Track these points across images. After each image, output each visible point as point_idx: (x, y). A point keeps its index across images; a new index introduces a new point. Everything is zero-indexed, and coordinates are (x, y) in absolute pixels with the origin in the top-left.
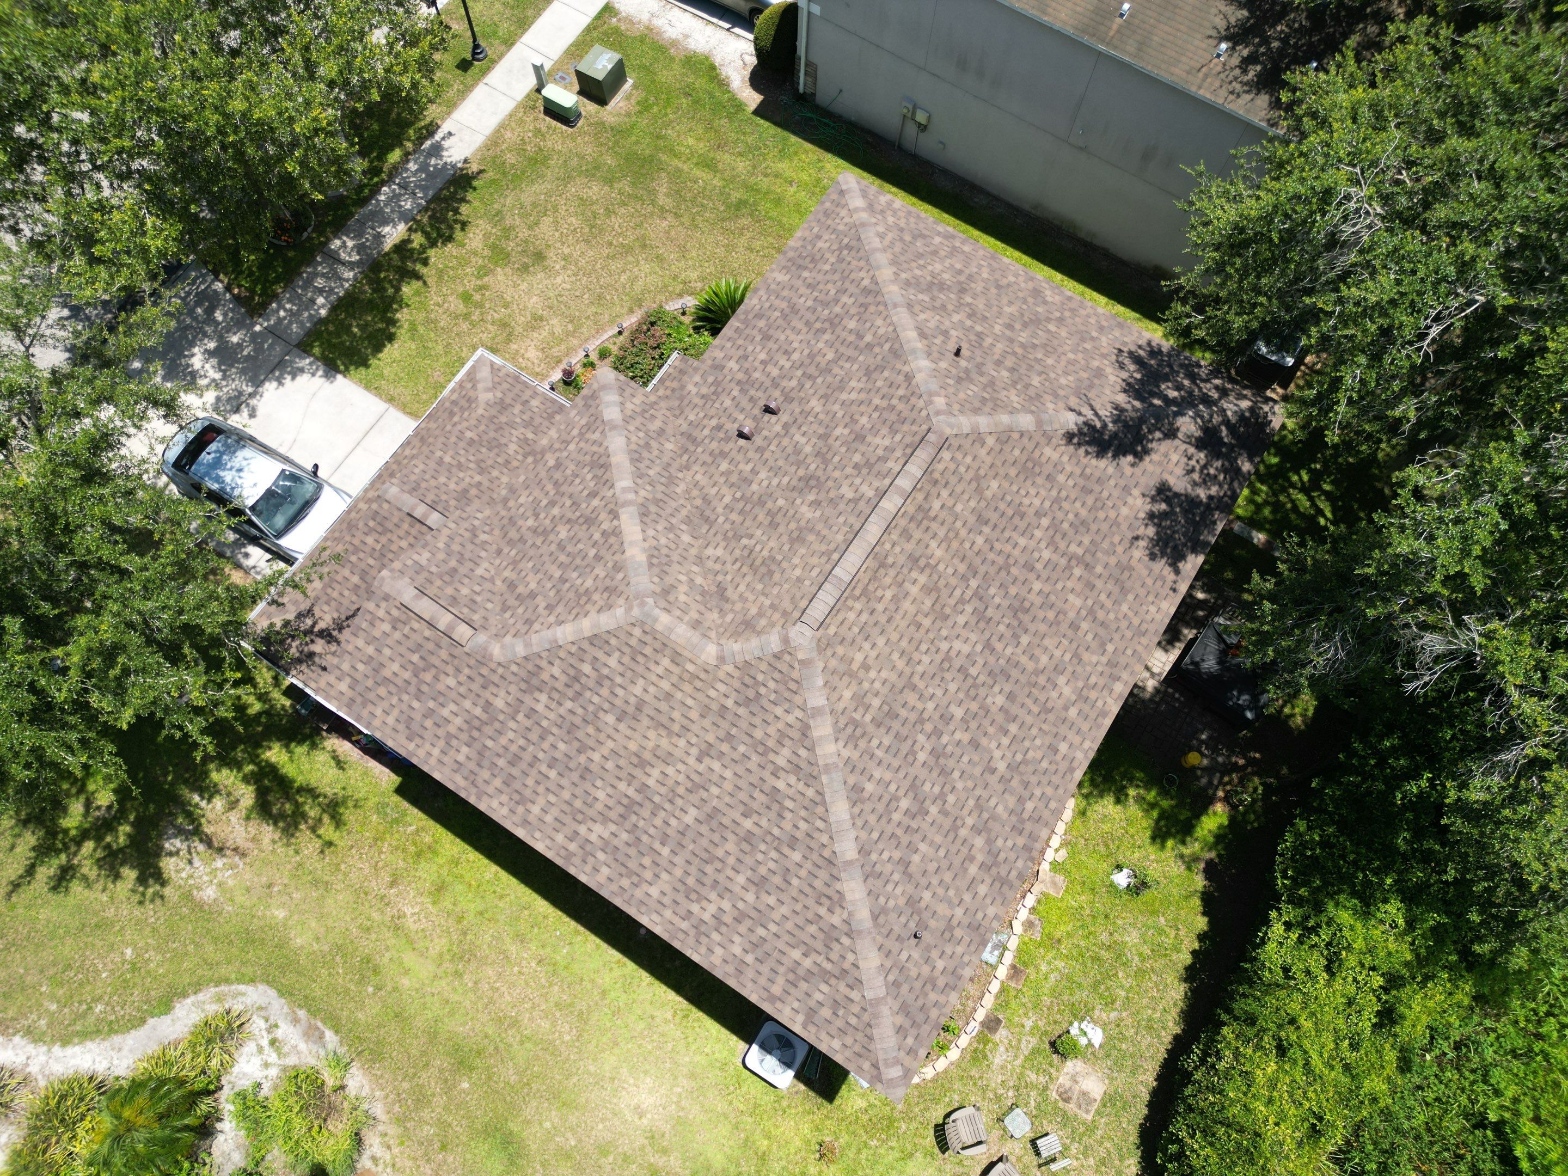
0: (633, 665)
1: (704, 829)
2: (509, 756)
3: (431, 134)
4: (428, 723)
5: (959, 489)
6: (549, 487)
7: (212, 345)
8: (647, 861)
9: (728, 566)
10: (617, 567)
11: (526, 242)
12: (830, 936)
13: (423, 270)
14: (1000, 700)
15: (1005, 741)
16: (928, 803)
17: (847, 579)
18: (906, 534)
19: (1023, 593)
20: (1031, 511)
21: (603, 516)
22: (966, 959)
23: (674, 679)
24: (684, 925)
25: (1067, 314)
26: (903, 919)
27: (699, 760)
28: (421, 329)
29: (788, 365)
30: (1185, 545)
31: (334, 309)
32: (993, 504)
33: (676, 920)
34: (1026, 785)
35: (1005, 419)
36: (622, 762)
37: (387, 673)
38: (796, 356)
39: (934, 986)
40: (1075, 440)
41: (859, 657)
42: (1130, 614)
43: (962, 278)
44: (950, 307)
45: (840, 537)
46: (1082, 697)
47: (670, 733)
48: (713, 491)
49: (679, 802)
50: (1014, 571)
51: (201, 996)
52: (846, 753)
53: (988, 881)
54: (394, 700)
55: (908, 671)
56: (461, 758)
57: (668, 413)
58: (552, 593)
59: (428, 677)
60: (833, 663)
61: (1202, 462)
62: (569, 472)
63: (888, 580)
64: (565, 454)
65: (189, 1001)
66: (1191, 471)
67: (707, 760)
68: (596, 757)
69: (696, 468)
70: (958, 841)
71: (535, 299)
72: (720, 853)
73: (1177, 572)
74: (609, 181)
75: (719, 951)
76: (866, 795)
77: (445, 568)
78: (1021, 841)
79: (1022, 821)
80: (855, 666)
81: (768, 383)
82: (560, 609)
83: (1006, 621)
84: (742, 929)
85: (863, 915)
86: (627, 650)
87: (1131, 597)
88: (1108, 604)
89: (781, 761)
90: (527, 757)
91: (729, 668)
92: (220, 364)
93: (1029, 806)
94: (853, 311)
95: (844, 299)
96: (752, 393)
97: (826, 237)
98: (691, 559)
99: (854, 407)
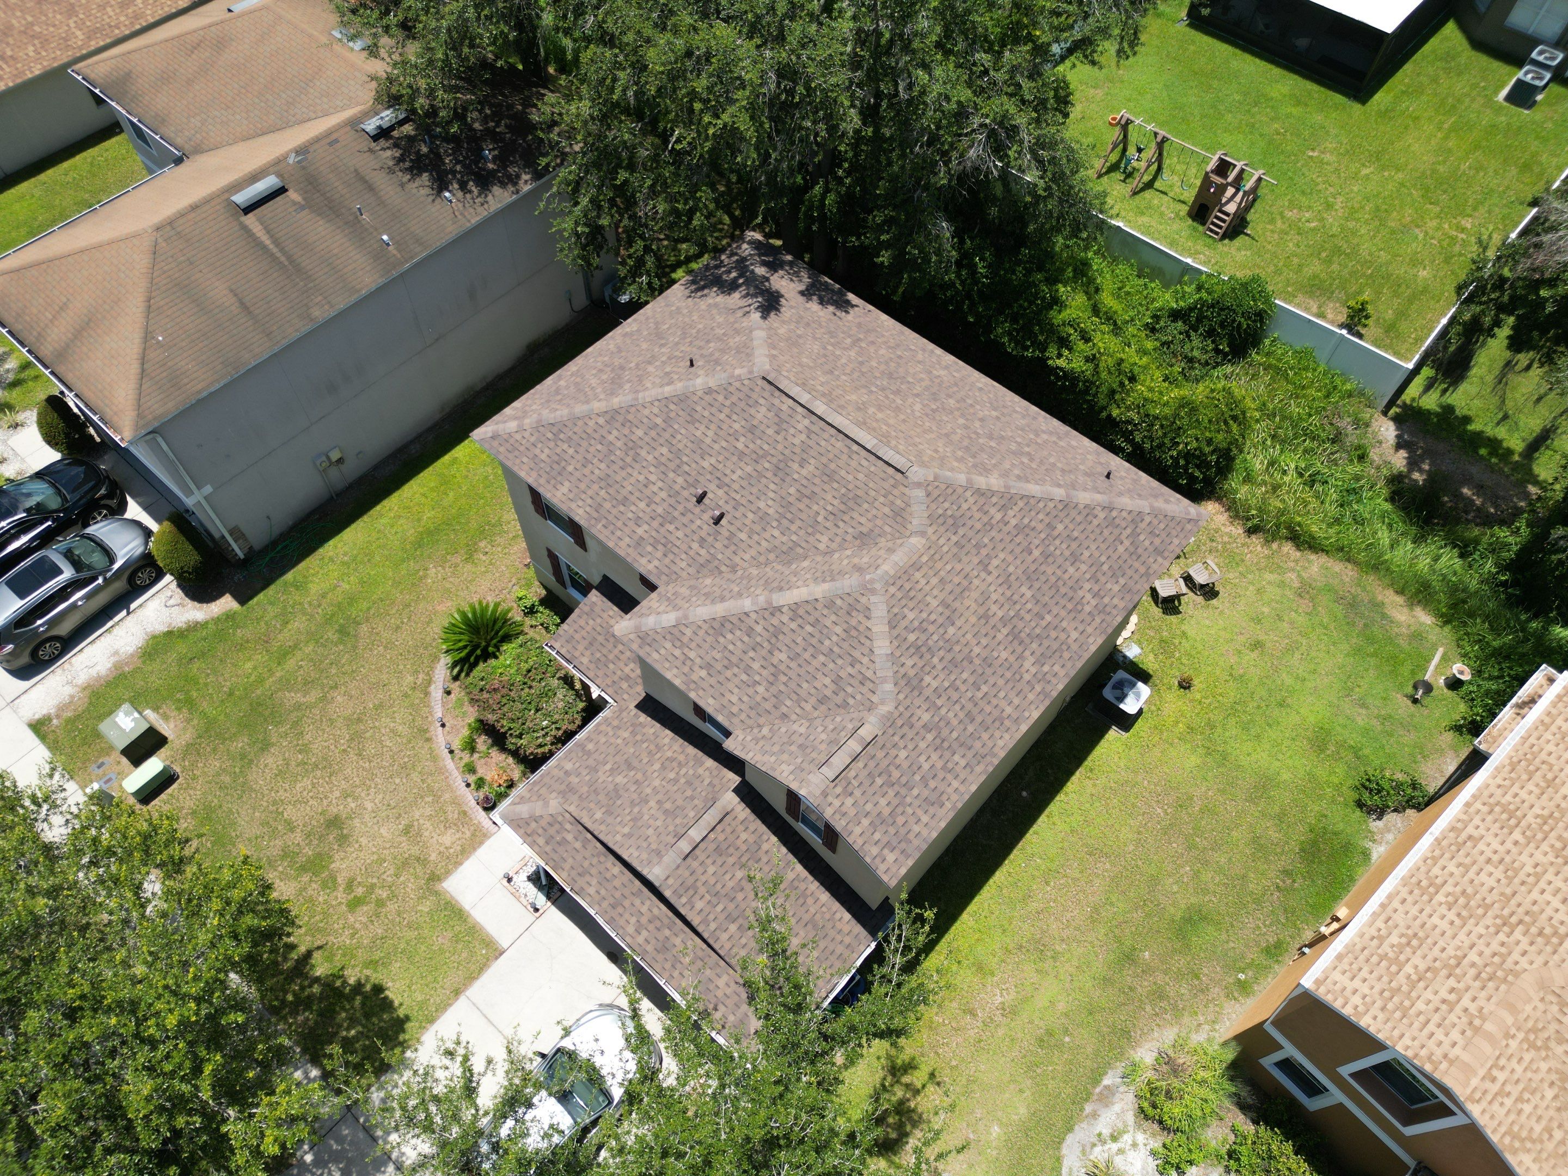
0: (915, 601)
1: (1036, 585)
2: (967, 721)
4: (932, 784)
5: (810, 376)
6: (729, 674)
8: (1053, 634)
9: (839, 531)
10: (830, 604)
11: (309, 835)
12: (1111, 523)
13: (302, 949)
16: (1023, 450)
17: (876, 441)
19: (879, 371)
20: (823, 351)
21: (775, 621)
22: (1118, 464)
23: (931, 573)
24: (1098, 620)
26: (1099, 482)
27: (990, 573)
29: (660, 484)
30: (840, 297)
31: (315, 1059)
32: (818, 365)
33: (1095, 624)
34: (1006, 407)
35: (757, 345)
36: (983, 632)
37: (886, 811)
38: (653, 478)
39: (1137, 480)
40: (769, 315)
42: (890, 333)
43: (608, 369)
44: (640, 373)
45: (839, 445)
46: (947, 369)
47: (968, 589)
48: (765, 544)
49: (1016, 597)
50: (864, 370)
54: (909, 811)
55: (937, 434)
56: (963, 763)
58: (840, 662)
59: (896, 774)
61: (785, 273)
62: (718, 656)
64: (698, 661)
66: (792, 279)
67: (991, 568)
68: (977, 650)
69: (737, 559)
72: (1053, 579)
73: (858, 306)
75: (1116, 601)
76: (1022, 475)
81: (672, 501)
82: (857, 654)
83: (898, 383)
84: (1103, 579)
85: (1099, 498)
86: (904, 602)
87: (878, 330)
88: (884, 339)
89: (998, 516)
90: (969, 706)
91: (930, 531)
94: (626, 431)
95: (611, 438)
96: (676, 514)
97: (537, 451)
98: (827, 558)
99: (721, 433)
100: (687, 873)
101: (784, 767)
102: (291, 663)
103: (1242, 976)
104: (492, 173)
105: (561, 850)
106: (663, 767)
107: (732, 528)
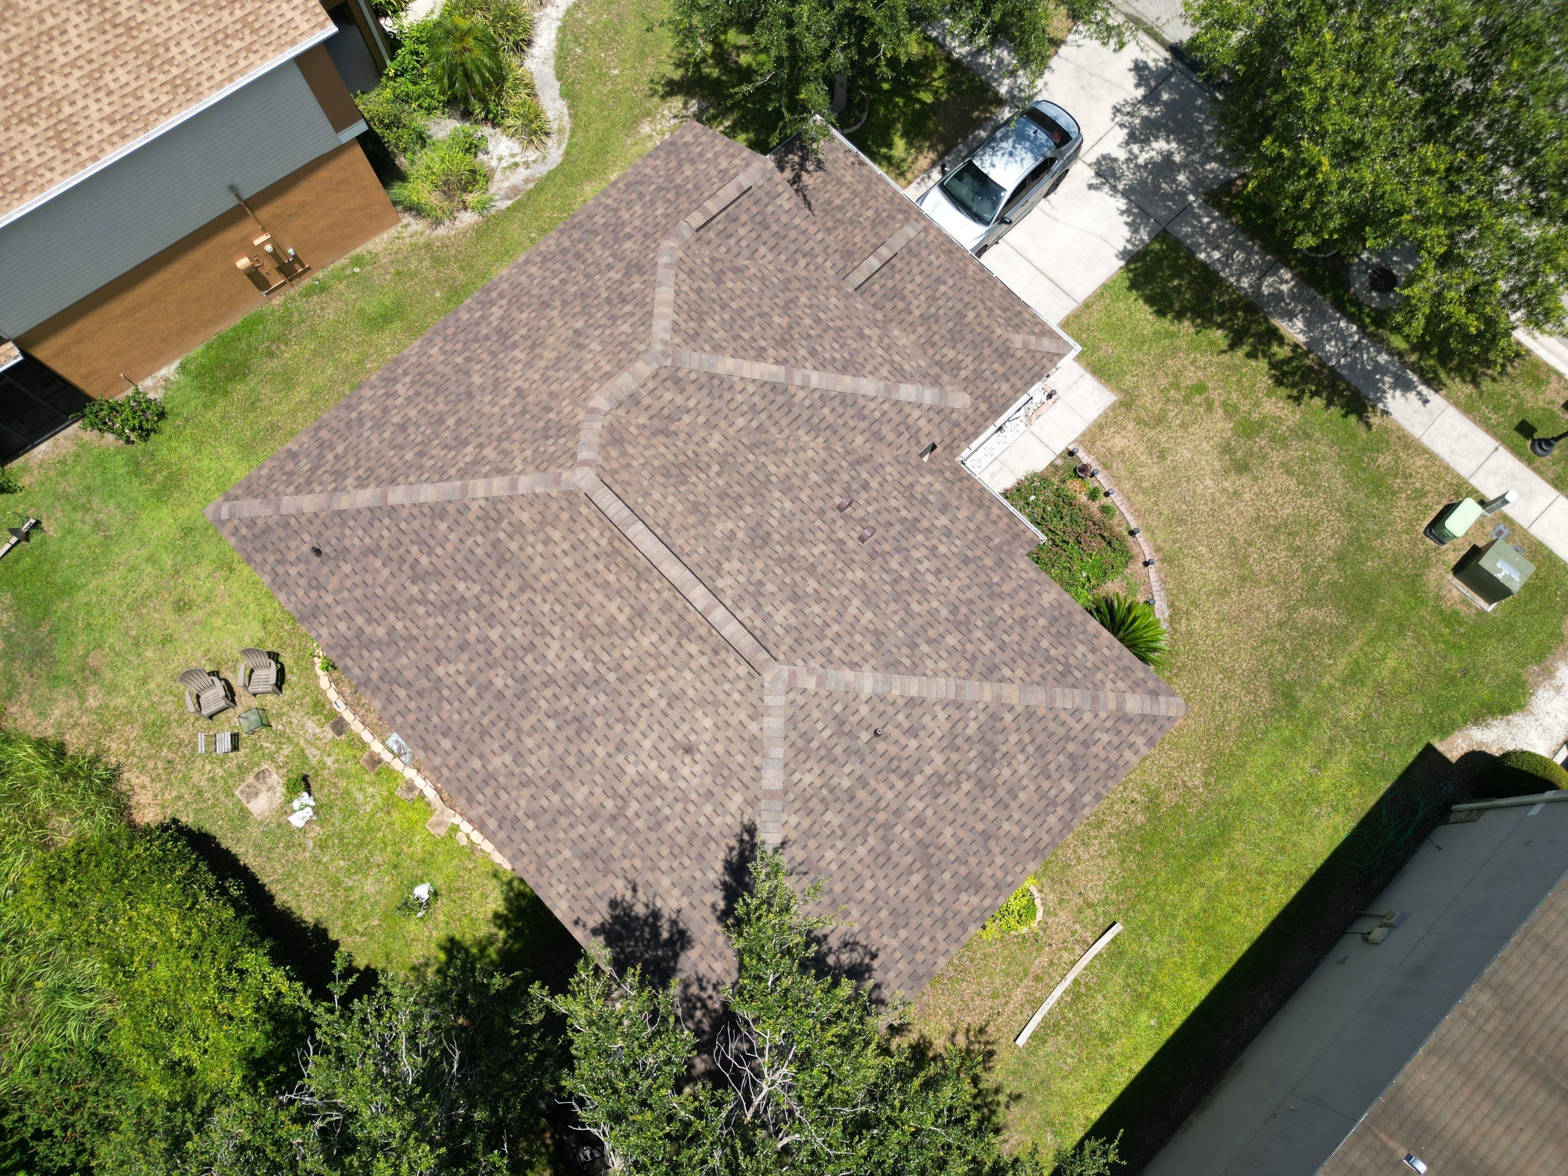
0: (615, 343)
1: (463, 389)
2: (583, 252)
3: (1428, 383)
4: (634, 196)
5: (706, 678)
6: (839, 323)
7: (1177, 158)
8: (458, 346)
9: (694, 447)
10: (717, 348)
11: (1265, 457)
12: (339, 475)
13: (1240, 353)
14: (499, 683)
15: (462, 680)
16: (422, 585)
17: (629, 533)
18: (667, 608)
19: (597, 734)
20: (677, 764)
21: (783, 353)
22: (293, 598)
23: (590, 374)
24: (400, 370)
25: (938, 911)
26: (334, 541)
27: (518, 389)
28: (1166, 342)
29: (921, 568)
30: (622, 950)
31: (1204, 266)
32: (687, 716)
34: (420, 694)
35: (778, 752)
36: (541, 332)
37: (686, 167)
38: (930, 578)
39: (278, 561)
40: (746, 837)
41: (556, 536)
42: (560, 859)
43: (1002, 792)
44: (955, 757)
45: (680, 542)
46: (490, 777)
47: (547, 368)
48: (789, 461)
49: (491, 372)
50: (619, 728)
51: (566, 118)
52: (474, 506)
53: (349, 634)
55: (538, 586)
56: (597, 219)
57: (902, 451)
58: (714, 296)
59: (671, 195)
60: (554, 507)
61: (709, 1003)
62: (850, 342)
63: (625, 580)
64: (873, 344)
65: (565, 110)
66: (700, 980)
67: (514, 394)
69: (823, 454)
70: (385, 611)
71: (1187, 455)
72: (439, 400)
73: (595, 932)
74: (1340, 558)
76: (437, 522)
77: (770, 220)
78: (374, 676)
79: (390, 683)
80: (549, 529)
81: (904, 543)
82: (694, 297)
83: (572, 708)
84: (376, 412)
85: (344, 502)
86: (630, 339)
87: (577, 864)
88: (573, 834)
89: (487, 451)
90: (577, 264)
91: (580, 417)
92: (1155, 164)
93: (402, 693)
94: (969, 647)
95: (991, 645)
96: (898, 527)
97: (1091, 657)
99: (838, 606)
107: (828, 490)
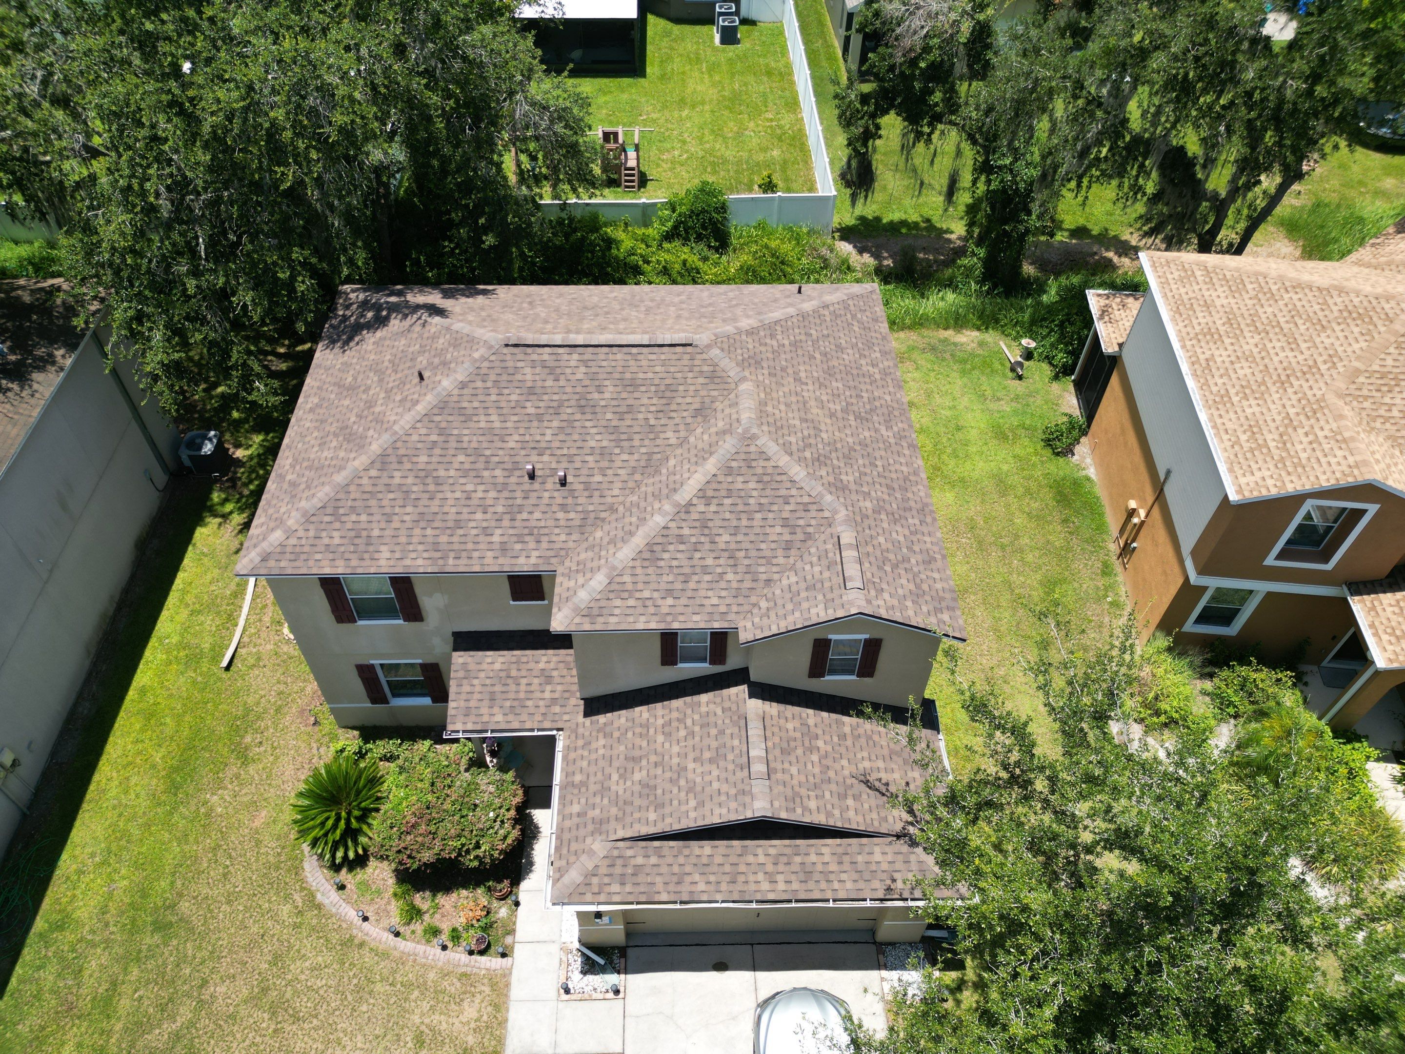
0: (785, 428)
1: (838, 377)
2: (891, 492)
4: (916, 548)
6: (692, 585)
9: (677, 421)
10: (729, 471)
12: (836, 315)
14: (647, 303)
21: (694, 516)
23: (775, 403)
27: (806, 384)
29: (481, 488)
35: (467, 330)
36: (841, 426)
37: (912, 587)
38: (470, 487)
43: (330, 438)
44: (370, 419)
45: (619, 356)
47: (807, 401)
48: (622, 473)
49: (836, 392)
58: (775, 508)
62: (671, 578)
67: (804, 380)
69: (609, 500)
72: (842, 368)
81: (506, 494)
82: (783, 492)
86: (780, 433)
89: (774, 343)
90: (883, 481)
91: (747, 373)
94: (408, 466)
95: (397, 481)
96: (519, 501)
97: (326, 541)
98: (686, 446)
99: (505, 411)
100: (781, 788)
101: (813, 611)
102: (125, 1004)
103: (1109, 599)
104: (19, 364)
105: (641, 878)
106: (668, 735)
107: (582, 479)
